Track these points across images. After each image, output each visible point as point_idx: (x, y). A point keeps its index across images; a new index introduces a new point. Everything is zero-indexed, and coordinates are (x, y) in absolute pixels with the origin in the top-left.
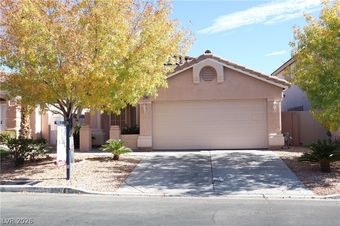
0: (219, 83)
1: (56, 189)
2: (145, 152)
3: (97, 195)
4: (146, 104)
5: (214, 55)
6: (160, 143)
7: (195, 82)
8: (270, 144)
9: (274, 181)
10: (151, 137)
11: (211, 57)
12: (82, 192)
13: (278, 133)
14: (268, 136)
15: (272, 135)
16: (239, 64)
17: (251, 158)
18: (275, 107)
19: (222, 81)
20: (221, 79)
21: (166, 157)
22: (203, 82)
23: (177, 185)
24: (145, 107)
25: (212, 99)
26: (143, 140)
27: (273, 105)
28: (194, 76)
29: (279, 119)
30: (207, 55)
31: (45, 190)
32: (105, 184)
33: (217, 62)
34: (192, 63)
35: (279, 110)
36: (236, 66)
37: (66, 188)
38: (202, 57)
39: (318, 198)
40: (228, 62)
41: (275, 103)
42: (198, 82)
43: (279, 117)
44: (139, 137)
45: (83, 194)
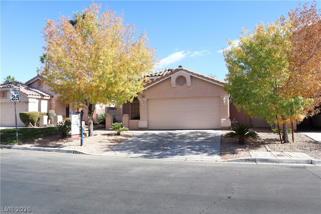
0: (188, 87)
1: (69, 151)
2: (143, 130)
3: (89, 156)
4: (143, 101)
5: (184, 68)
6: (152, 126)
7: (172, 86)
8: (221, 126)
9: (203, 150)
10: (146, 121)
11: (182, 70)
12: (82, 153)
13: (227, 119)
14: (220, 121)
15: (223, 120)
16: (200, 74)
17: (202, 135)
18: (225, 102)
19: (190, 85)
20: (189, 84)
21: (150, 134)
22: (178, 86)
23: (140, 151)
24: (142, 102)
25: (184, 97)
26: (142, 123)
27: (223, 100)
28: (172, 82)
29: (228, 109)
30: (180, 69)
31: (64, 151)
32: (99, 149)
33: (186, 73)
34: (170, 74)
35: (227, 103)
36: (198, 75)
37: (74, 151)
38: (177, 70)
39: (219, 161)
40: (193, 73)
41: (224, 99)
42: (175, 86)
43: (227, 108)
44: (140, 121)
45: (82, 154)
